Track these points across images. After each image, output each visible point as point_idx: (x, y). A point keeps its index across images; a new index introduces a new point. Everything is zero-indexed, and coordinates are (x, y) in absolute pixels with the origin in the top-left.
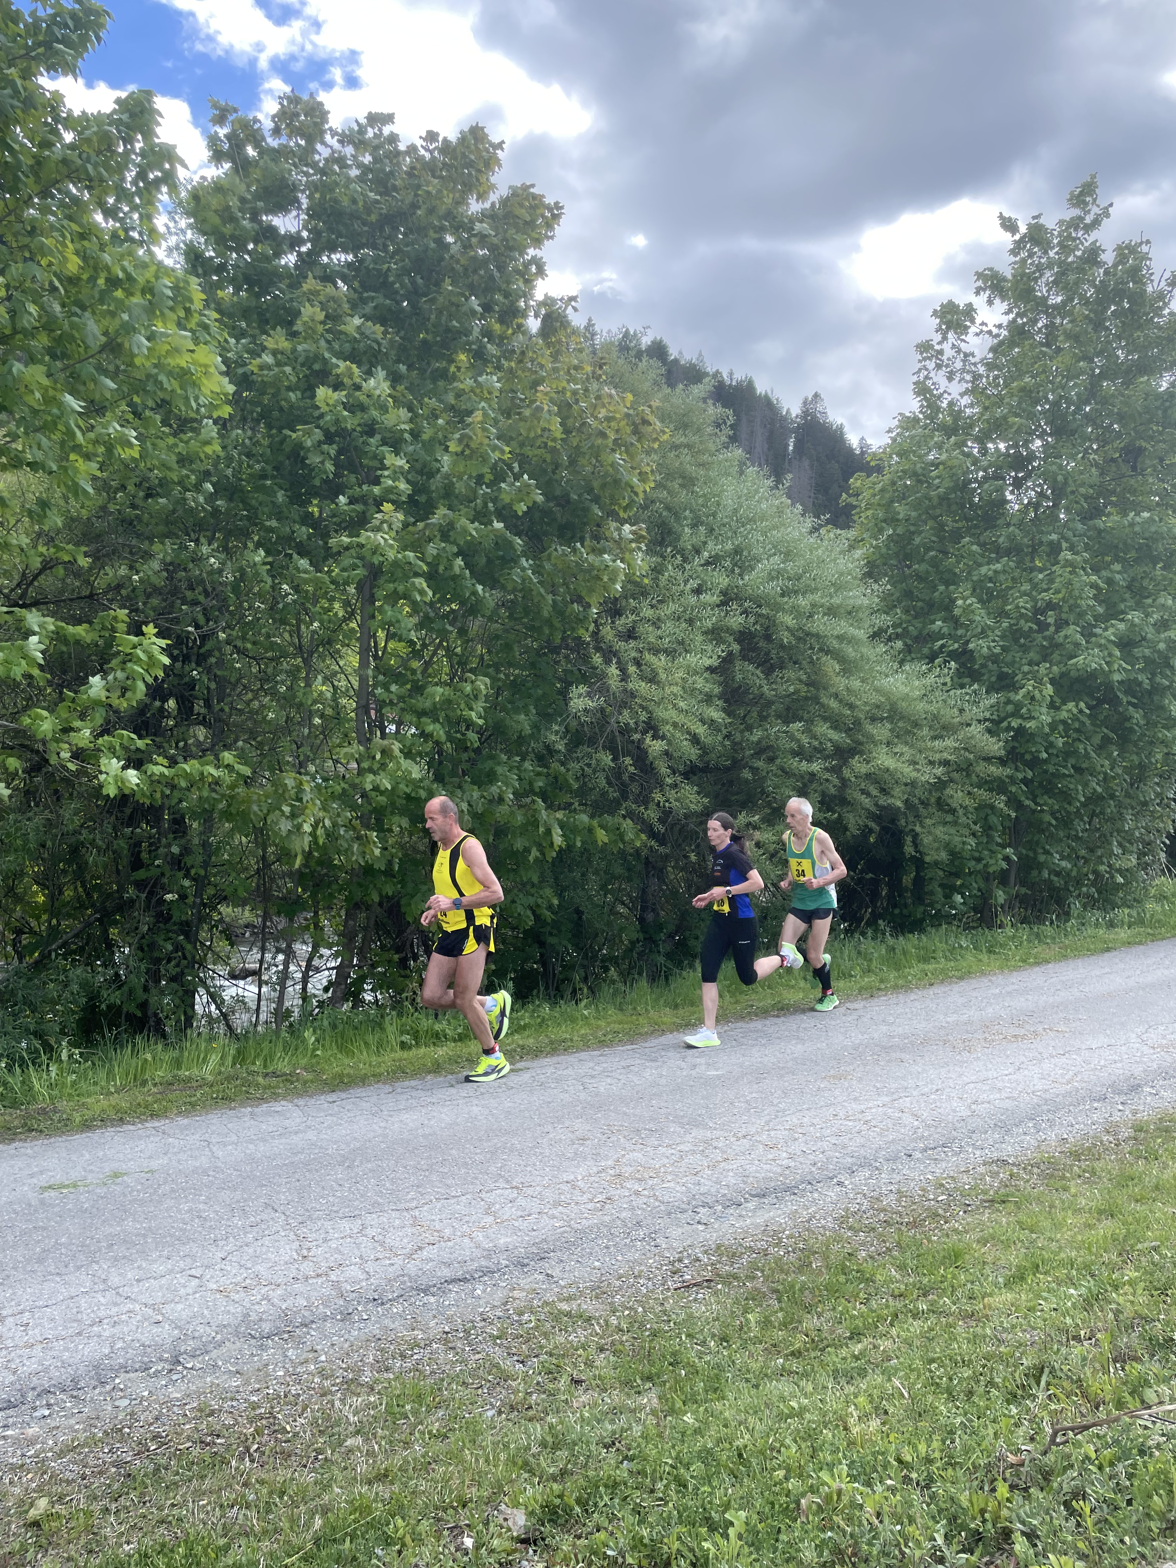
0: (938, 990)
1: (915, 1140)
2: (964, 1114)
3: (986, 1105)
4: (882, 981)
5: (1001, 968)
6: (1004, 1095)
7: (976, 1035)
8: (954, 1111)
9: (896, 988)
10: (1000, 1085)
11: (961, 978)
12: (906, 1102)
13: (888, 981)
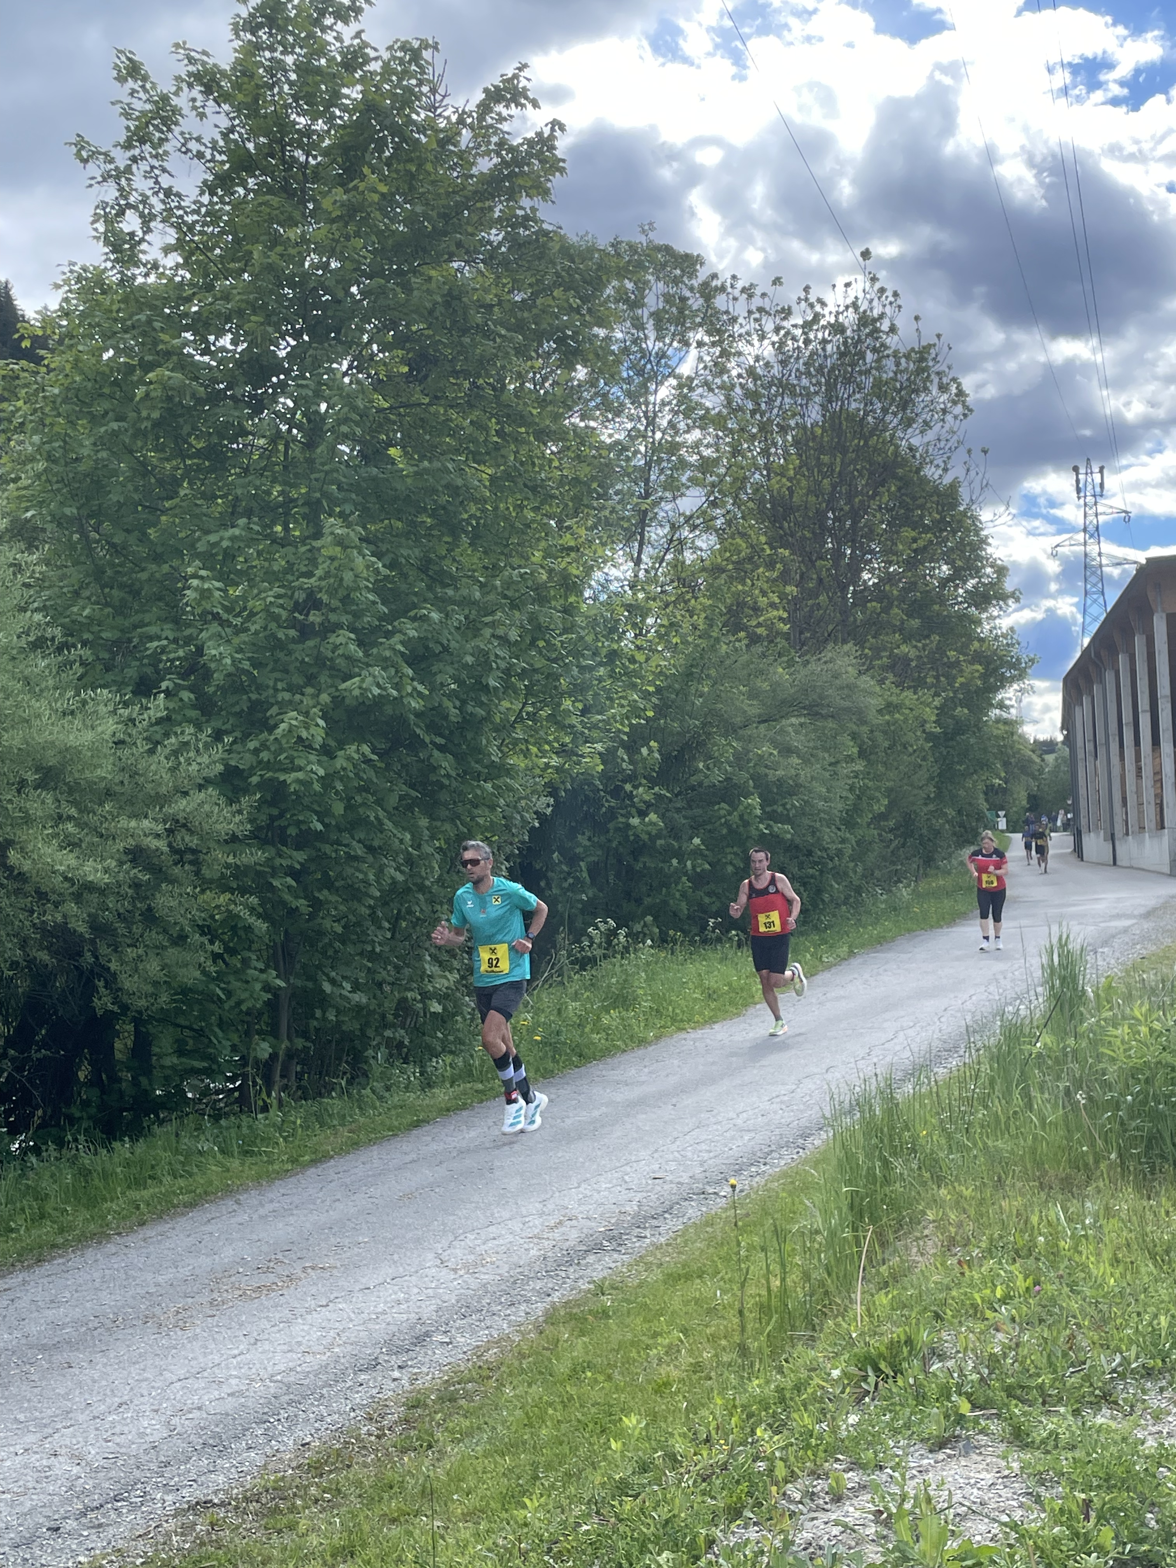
0: (149, 1232)
1: (69, 1501)
2: (156, 1437)
3: (196, 1414)
4: (61, 1230)
5: (258, 1179)
6: (226, 1389)
7: (199, 1299)
8: (142, 1435)
9: (84, 1240)
10: (220, 1374)
11: (192, 1205)
12: (65, 1438)
13: (71, 1228)
